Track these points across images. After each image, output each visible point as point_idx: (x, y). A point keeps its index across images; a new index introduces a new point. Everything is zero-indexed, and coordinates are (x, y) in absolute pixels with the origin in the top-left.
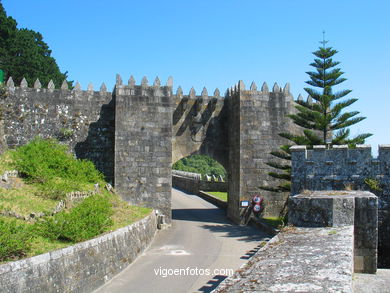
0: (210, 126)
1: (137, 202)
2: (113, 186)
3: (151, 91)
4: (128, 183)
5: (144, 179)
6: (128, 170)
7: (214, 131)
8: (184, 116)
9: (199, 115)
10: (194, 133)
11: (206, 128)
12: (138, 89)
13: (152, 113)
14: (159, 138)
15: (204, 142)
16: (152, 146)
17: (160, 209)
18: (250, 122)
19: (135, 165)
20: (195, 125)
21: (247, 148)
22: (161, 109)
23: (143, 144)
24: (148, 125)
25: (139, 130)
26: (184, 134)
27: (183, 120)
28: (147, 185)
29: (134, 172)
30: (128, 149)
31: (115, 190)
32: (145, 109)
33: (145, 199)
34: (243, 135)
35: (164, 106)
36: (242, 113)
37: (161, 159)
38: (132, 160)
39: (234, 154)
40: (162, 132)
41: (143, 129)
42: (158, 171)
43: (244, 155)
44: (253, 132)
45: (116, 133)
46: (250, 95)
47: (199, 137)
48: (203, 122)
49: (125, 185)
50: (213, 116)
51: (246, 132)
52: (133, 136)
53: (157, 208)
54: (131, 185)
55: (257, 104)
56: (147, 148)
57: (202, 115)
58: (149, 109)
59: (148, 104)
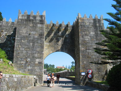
0: (66, 38)
1: (24, 71)
2: (13, 62)
3: (35, 17)
4: (20, 61)
5: (29, 60)
6: (21, 55)
7: (67, 40)
9: (60, 33)
10: (58, 41)
11: (63, 39)
12: (29, 16)
13: (34, 28)
14: (38, 39)
15: (63, 45)
16: (34, 43)
17: (37, 75)
18: (84, 32)
19: (24, 52)
20: (59, 38)
21: (83, 44)
22: (39, 25)
23: (29, 41)
24: (32, 32)
25: (28, 35)
26: (53, 41)
27: (52, 35)
28: (30, 62)
29: (24, 56)
30: (21, 44)
31: (13, 65)
32: (31, 25)
33: (29, 70)
34: (81, 38)
35: (41, 24)
36: (80, 27)
37: (38, 49)
38: (23, 49)
39: (77, 49)
40: (39, 36)
41: (30, 34)
42: (36, 55)
43: (82, 48)
44: (86, 37)
45: (16, 36)
46: (83, 20)
47: (60, 43)
48: (62, 36)
49: (19, 62)
50: (67, 34)
51: (83, 37)
52: (24, 38)
53: (35, 75)
54: (22, 62)
55: (87, 24)
56: (31, 44)
57: (62, 33)
58: (33, 25)
59: (33, 23)
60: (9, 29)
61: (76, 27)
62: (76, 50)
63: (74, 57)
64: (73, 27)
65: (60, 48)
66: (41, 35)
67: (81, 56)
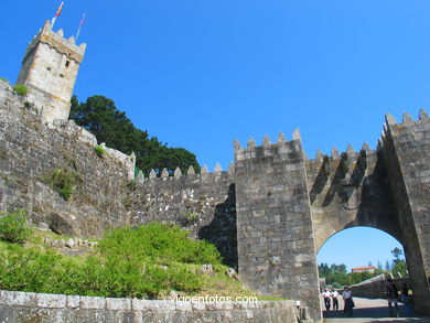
0: (365, 188)
1: (269, 290)
2: (237, 271)
3: (275, 149)
4: (256, 265)
5: (276, 259)
6: (255, 249)
7: (372, 193)
8: (329, 182)
9: (348, 176)
10: (346, 199)
11: (360, 191)
12: (259, 150)
13: (278, 175)
14: (292, 202)
15: (360, 208)
16: (283, 215)
17: (303, 299)
18: (414, 161)
19: (263, 240)
20: (345, 190)
21: (418, 196)
22: (290, 168)
23: (271, 212)
24: (275, 189)
25: (265, 196)
26: (333, 202)
27: (328, 185)
28: (281, 266)
29: (263, 251)
30: (252, 222)
31: (239, 277)
32: (270, 170)
33: (280, 286)
34: (408, 181)
35: (293, 162)
36: (399, 151)
37: (297, 229)
38: (259, 234)
39: (404, 213)
40: (294, 194)
41: (269, 194)
42: (294, 246)
43: (416, 207)
44: (423, 174)
45: (237, 205)
46: (404, 128)
47: (353, 203)
48: (355, 183)
49: (252, 269)
50: (366, 175)
51: (412, 174)
52: (257, 205)
53: (298, 298)
54: (260, 268)
55: (418, 137)
56: (277, 217)
57: (352, 176)
58: (275, 170)
59: (272, 165)
60: (218, 189)
61: (387, 151)
62: (400, 214)
63: (398, 235)
64: (379, 153)
65: (354, 218)
66: (299, 191)
67: (419, 231)
